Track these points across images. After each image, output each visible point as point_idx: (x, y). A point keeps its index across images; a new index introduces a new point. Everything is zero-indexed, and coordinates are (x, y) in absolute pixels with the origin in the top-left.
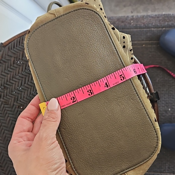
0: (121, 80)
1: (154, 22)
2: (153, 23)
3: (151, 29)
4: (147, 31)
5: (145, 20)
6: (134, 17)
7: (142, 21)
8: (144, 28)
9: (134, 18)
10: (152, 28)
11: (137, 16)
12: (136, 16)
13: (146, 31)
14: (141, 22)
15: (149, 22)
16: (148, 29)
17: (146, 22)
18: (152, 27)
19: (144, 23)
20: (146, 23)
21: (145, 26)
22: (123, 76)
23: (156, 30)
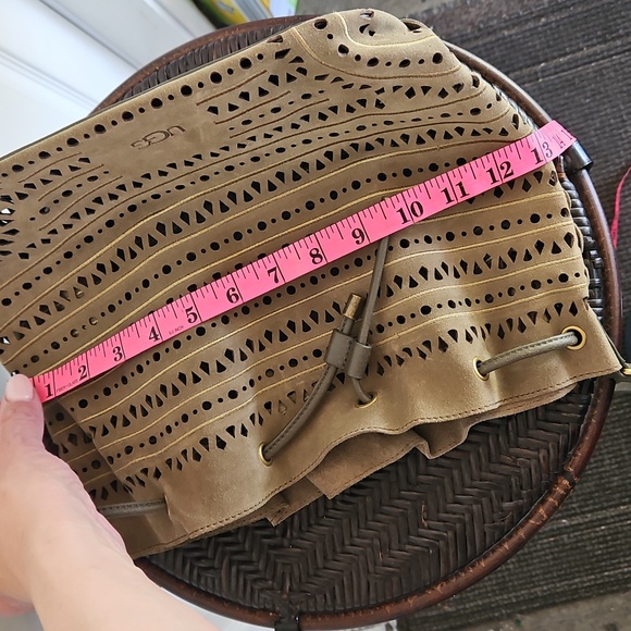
0: (190, 320)
1: (505, 9)
2: (501, 13)
3: (500, 35)
4: (489, 46)
5: (473, 12)
6: (435, 12)
7: (464, 17)
8: (476, 38)
9: (434, 17)
10: (501, 29)
11: (445, 5)
12: (439, 9)
13: (485, 45)
14: (462, 22)
15: (486, 14)
16: (492, 38)
17: (477, 16)
18: (503, 25)
19: (472, 23)
20: (479, 19)
21: (480, 30)
22: (194, 310)
23: (517, 34)
